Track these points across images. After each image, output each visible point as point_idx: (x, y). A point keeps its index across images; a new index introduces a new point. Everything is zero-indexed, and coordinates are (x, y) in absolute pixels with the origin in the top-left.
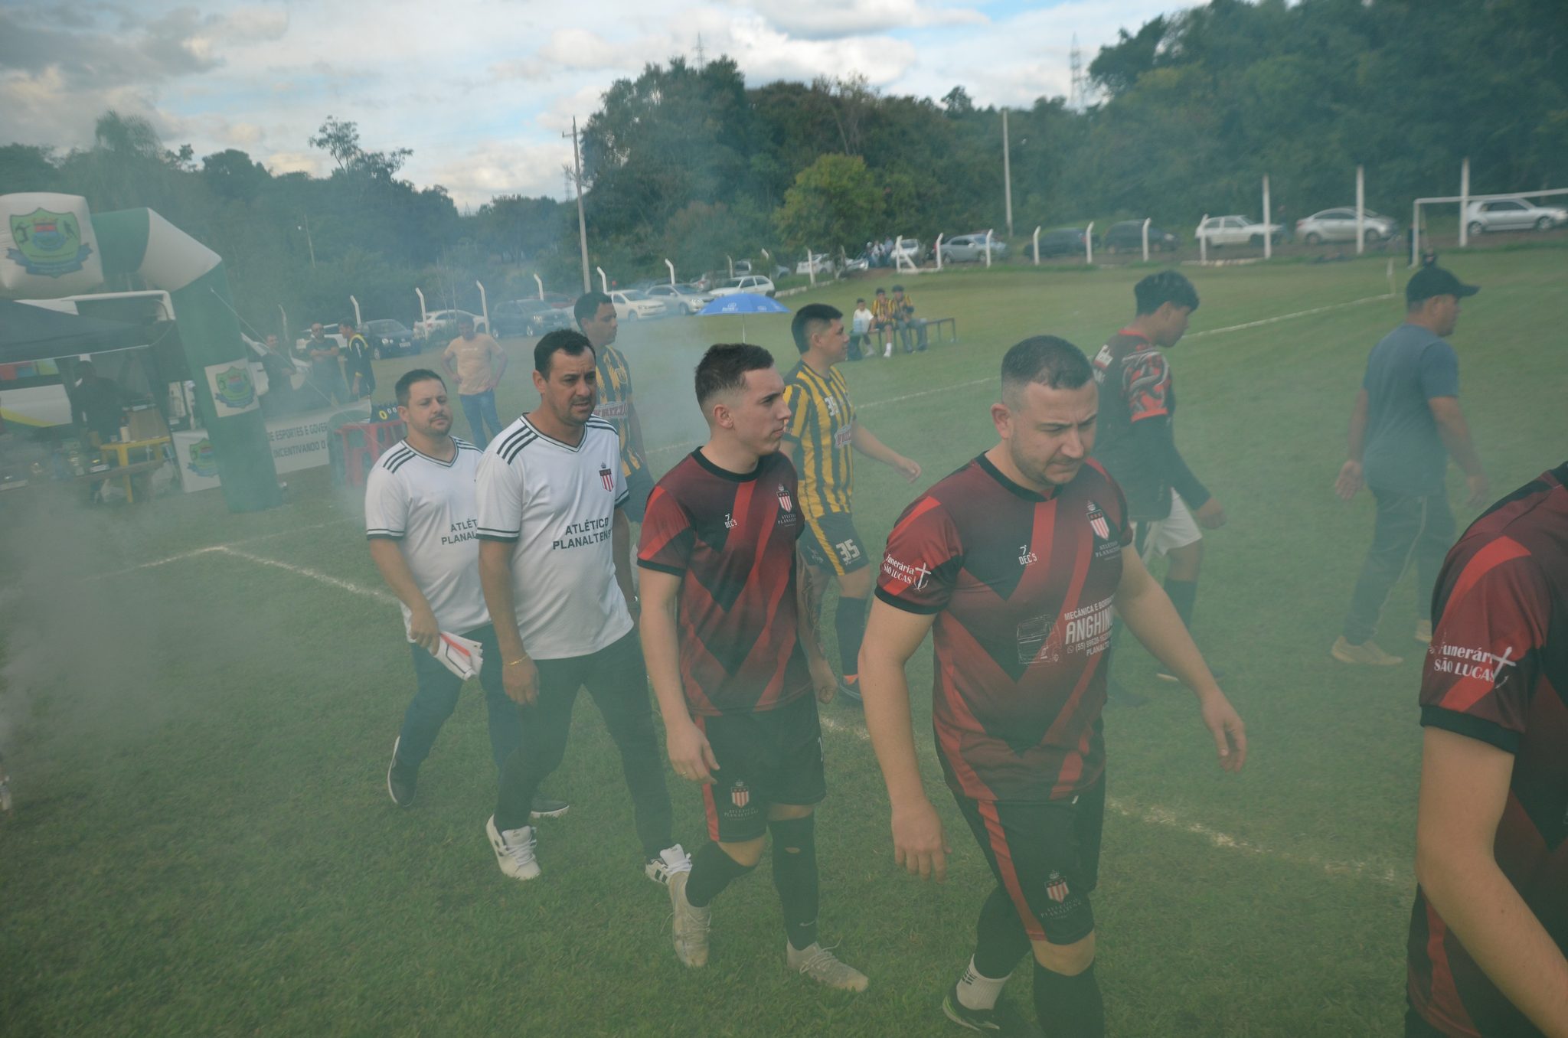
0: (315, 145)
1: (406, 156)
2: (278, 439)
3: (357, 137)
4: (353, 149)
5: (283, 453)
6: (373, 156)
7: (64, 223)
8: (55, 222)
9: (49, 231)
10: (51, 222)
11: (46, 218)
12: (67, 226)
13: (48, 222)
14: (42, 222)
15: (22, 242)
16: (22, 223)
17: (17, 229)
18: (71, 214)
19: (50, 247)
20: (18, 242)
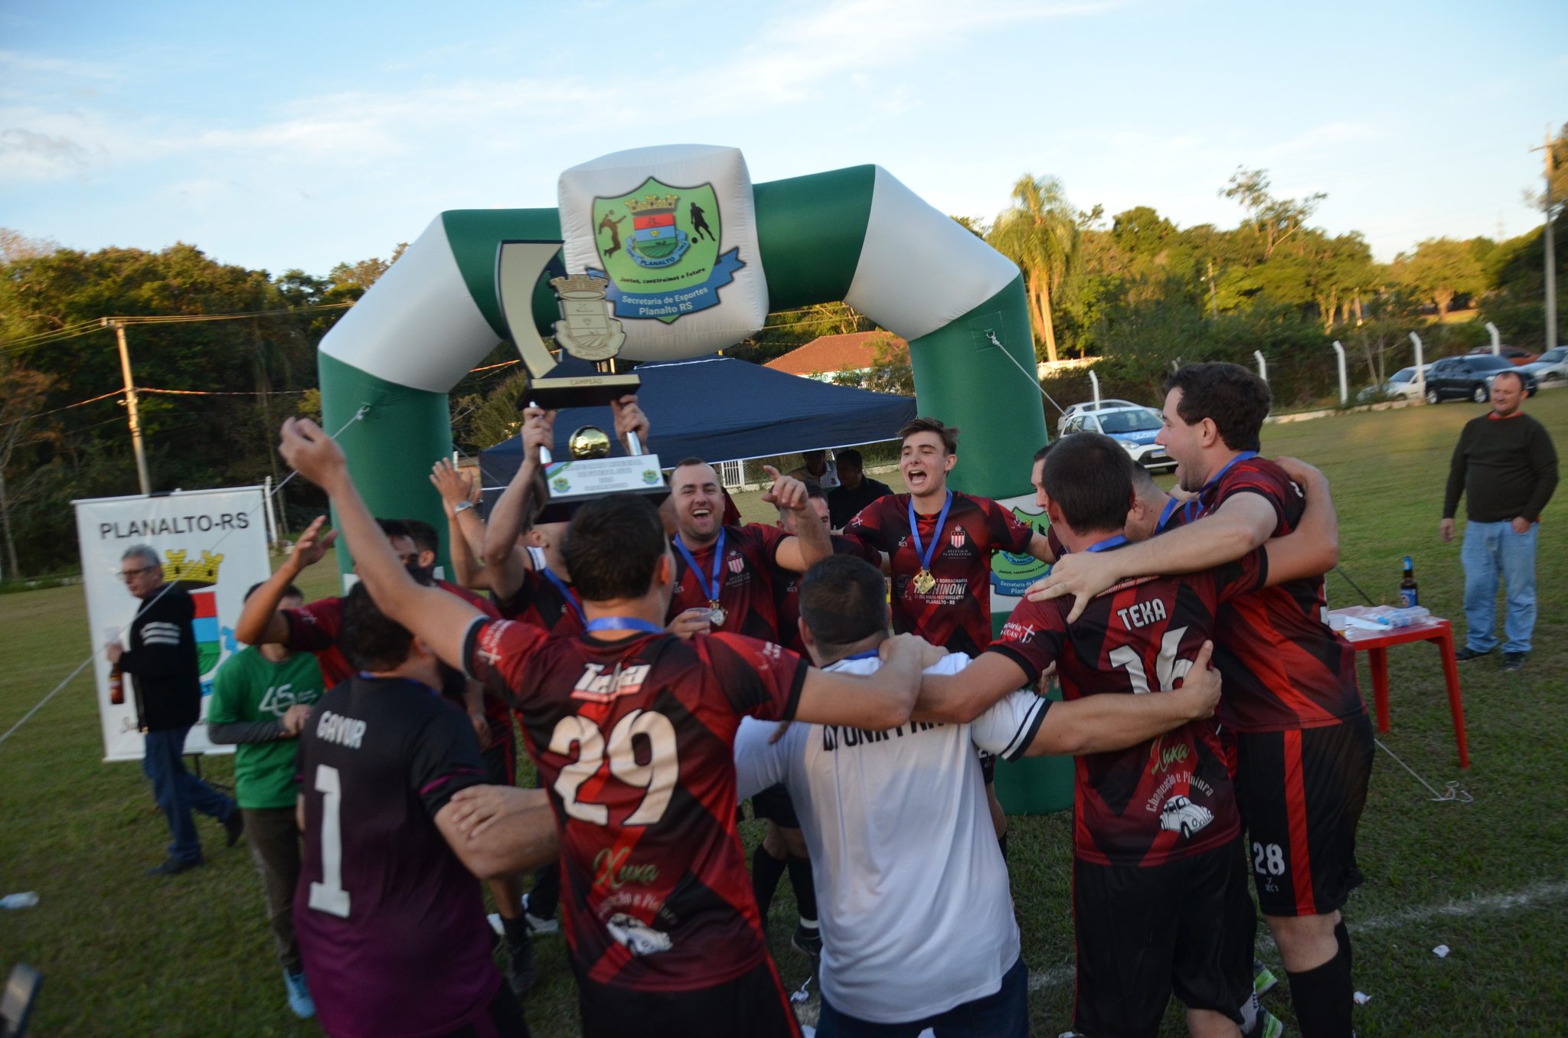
0: (1224, 196)
3: (1266, 186)
4: (1262, 198)
6: (1284, 203)
7: (690, 208)
8: (673, 206)
9: (661, 225)
10: (665, 207)
11: (657, 199)
12: (697, 214)
13: (660, 207)
14: (649, 207)
15: (610, 252)
16: (612, 212)
17: (602, 226)
18: (708, 187)
19: (661, 260)
20: (602, 253)
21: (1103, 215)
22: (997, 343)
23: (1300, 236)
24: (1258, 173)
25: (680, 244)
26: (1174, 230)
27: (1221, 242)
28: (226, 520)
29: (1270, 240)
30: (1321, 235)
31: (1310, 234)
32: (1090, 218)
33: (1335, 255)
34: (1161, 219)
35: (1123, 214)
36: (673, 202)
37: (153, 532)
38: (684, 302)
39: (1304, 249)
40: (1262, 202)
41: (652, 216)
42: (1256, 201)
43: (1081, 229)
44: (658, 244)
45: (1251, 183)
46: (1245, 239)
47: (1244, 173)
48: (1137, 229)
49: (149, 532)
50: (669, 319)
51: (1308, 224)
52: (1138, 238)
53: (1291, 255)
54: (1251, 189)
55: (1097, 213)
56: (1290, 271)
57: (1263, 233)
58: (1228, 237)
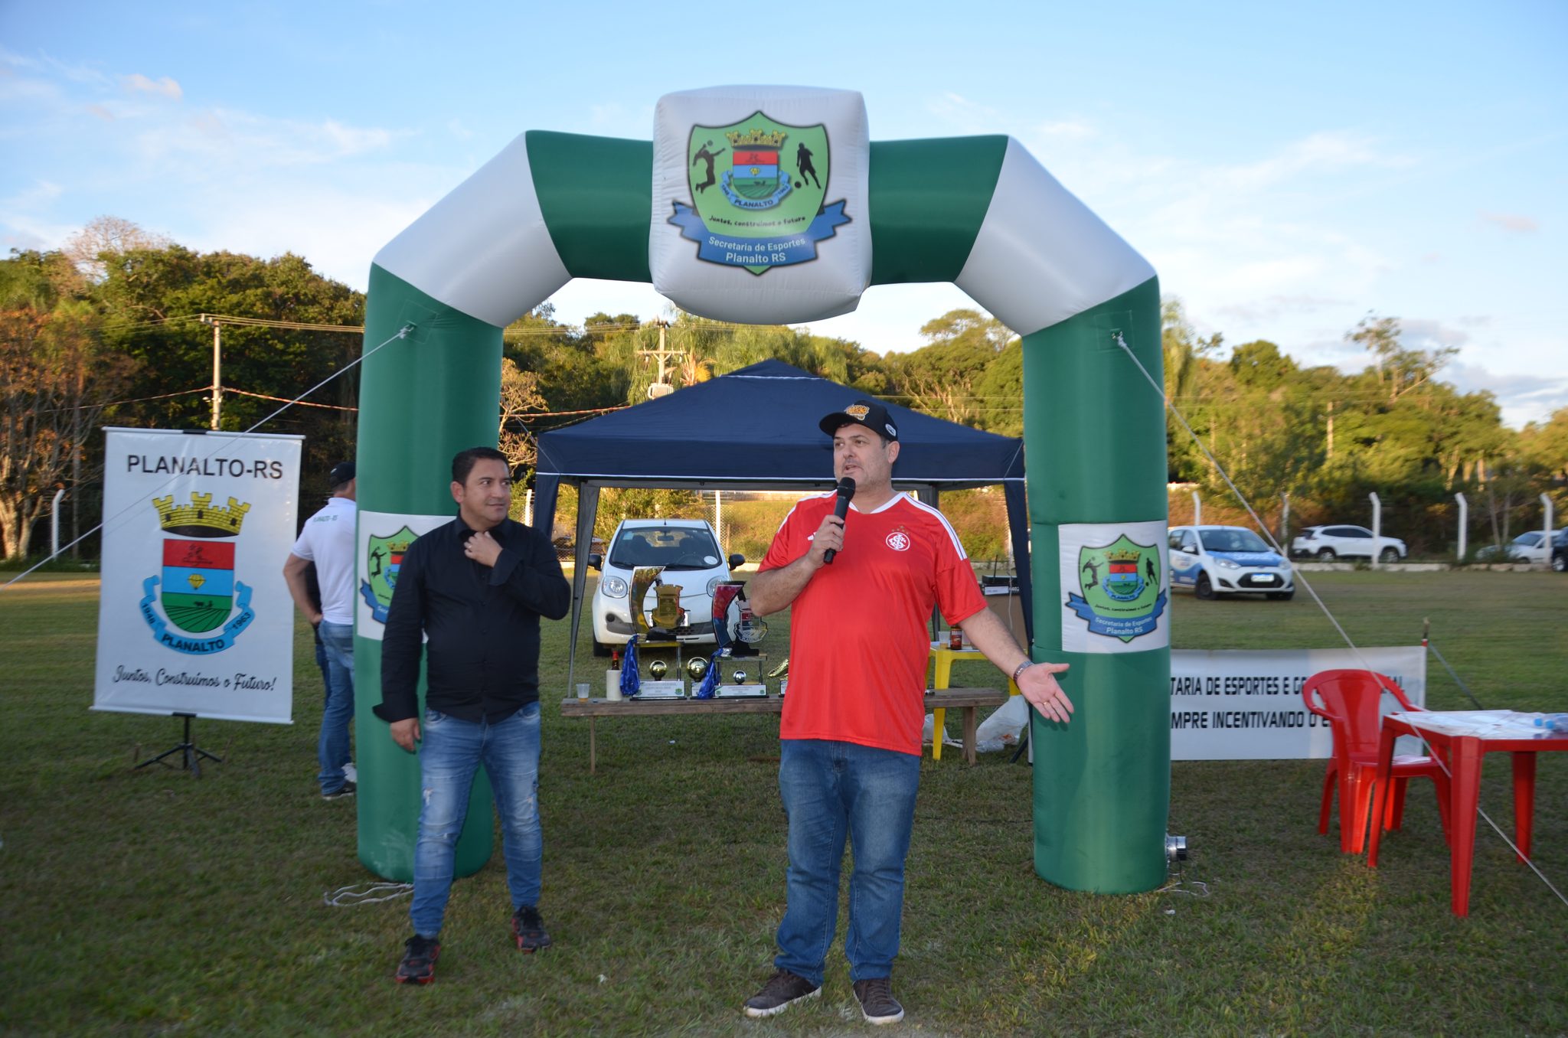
0: (1350, 339)
1: (1452, 357)
2: (1227, 693)
3: (1398, 333)
4: (1391, 346)
5: (1231, 720)
6: (1415, 353)
7: (798, 148)
8: (779, 144)
9: (763, 163)
10: (771, 144)
11: (762, 135)
12: (804, 156)
13: (765, 143)
14: (752, 142)
15: (702, 187)
16: (710, 143)
17: (697, 157)
18: (821, 128)
19: (758, 202)
20: (694, 187)
21: (1223, 344)
22: (1122, 344)
23: (1428, 389)
24: (1389, 321)
25: (781, 187)
26: (1294, 368)
27: (1343, 387)
28: (259, 468)
29: (1395, 389)
30: (1450, 391)
31: (1438, 389)
32: (1208, 346)
33: (1462, 414)
34: (1283, 354)
35: (1244, 346)
36: (780, 140)
37: (182, 470)
38: (777, 252)
39: (1430, 403)
40: (1390, 350)
41: (755, 152)
42: (1383, 349)
43: (1199, 355)
44: (757, 183)
45: (1380, 329)
46: (1368, 386)
47: (1374, 319)
48: (1255, 363)
49: (177, 470)
50: (758, 270)
51: (1438, 377)
52: (1256, 372)
53: (1414, 407)
54: (1380, 335)
55: (1217, 341)
56: (1413, 423)
57: (1388, 382)
58: (1350, 382)
